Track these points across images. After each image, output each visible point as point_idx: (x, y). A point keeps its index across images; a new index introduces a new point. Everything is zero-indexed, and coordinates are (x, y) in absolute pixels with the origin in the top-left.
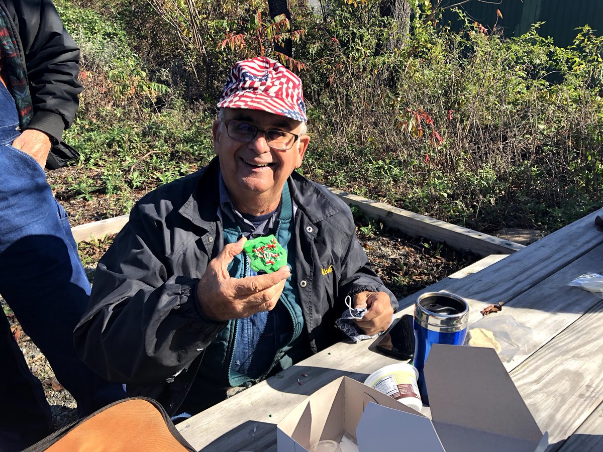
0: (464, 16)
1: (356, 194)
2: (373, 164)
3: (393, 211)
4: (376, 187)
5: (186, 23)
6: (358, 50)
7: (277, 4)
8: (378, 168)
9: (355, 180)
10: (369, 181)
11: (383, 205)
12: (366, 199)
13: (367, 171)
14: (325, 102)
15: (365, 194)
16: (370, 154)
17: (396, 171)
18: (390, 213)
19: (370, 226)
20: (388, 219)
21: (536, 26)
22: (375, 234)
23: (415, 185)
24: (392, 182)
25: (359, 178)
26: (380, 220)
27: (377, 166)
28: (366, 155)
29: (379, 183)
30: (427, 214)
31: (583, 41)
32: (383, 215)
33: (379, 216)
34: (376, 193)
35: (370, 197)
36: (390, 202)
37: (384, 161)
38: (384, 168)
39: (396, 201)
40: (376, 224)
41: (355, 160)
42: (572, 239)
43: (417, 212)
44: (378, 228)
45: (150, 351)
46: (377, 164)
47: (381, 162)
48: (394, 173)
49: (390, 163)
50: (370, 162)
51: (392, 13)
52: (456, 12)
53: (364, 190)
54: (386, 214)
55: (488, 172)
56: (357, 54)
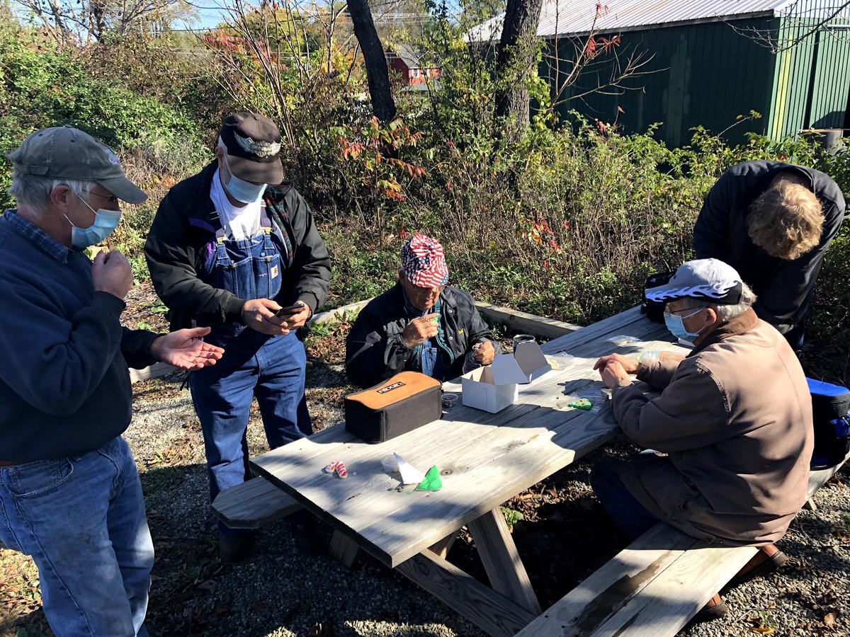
0: (581, 118)
1: (480, 300)
2: (495, 270)
3: (515, 315)
4: (499, 294)
5: (266, 109)
6: (475, 152)
7: (380, 94)
8: (500, 275)
9: (478, 286)
10: (492, 289)
11: (505, 310)
12: (490, 305)
13: (490, 278)
14: (440, 204)
15: (489, 301)
16: (492, 260)
17: (518, 277)
18: (512, 316)
19: (495, 329)
20: (511, 322)
21: (653, 127)
22: (500, 336)
23: (537, 291)
24: (513, 288)
25: (482, 285)
26: (503, 323)
27: (499, 272)
28: (487, 261)
29: (502, 289)
30: (547, 316)
31: (700, 140)
32: (506, 318)
33: (503, 320)
34: (500, 299)
35: (494, 304)
36: (512, 308)
37: (506, 267)
38: (506, 274)
39: (518, 306)
40: (500, 327)
41: (476, 267)
42: (621, 319)
43: (537, 314)
44: (502, 330)
45: (386, 362)
46: (499, 270)
47: (502, 269)
48: (515, 279)
49: (512, 269)
50: (493, 269)
51: (509, 102)
52: (573, 114)
53: (487, 297)
54: (509, 317)
55: (607, 275)
56: (474, 155)
